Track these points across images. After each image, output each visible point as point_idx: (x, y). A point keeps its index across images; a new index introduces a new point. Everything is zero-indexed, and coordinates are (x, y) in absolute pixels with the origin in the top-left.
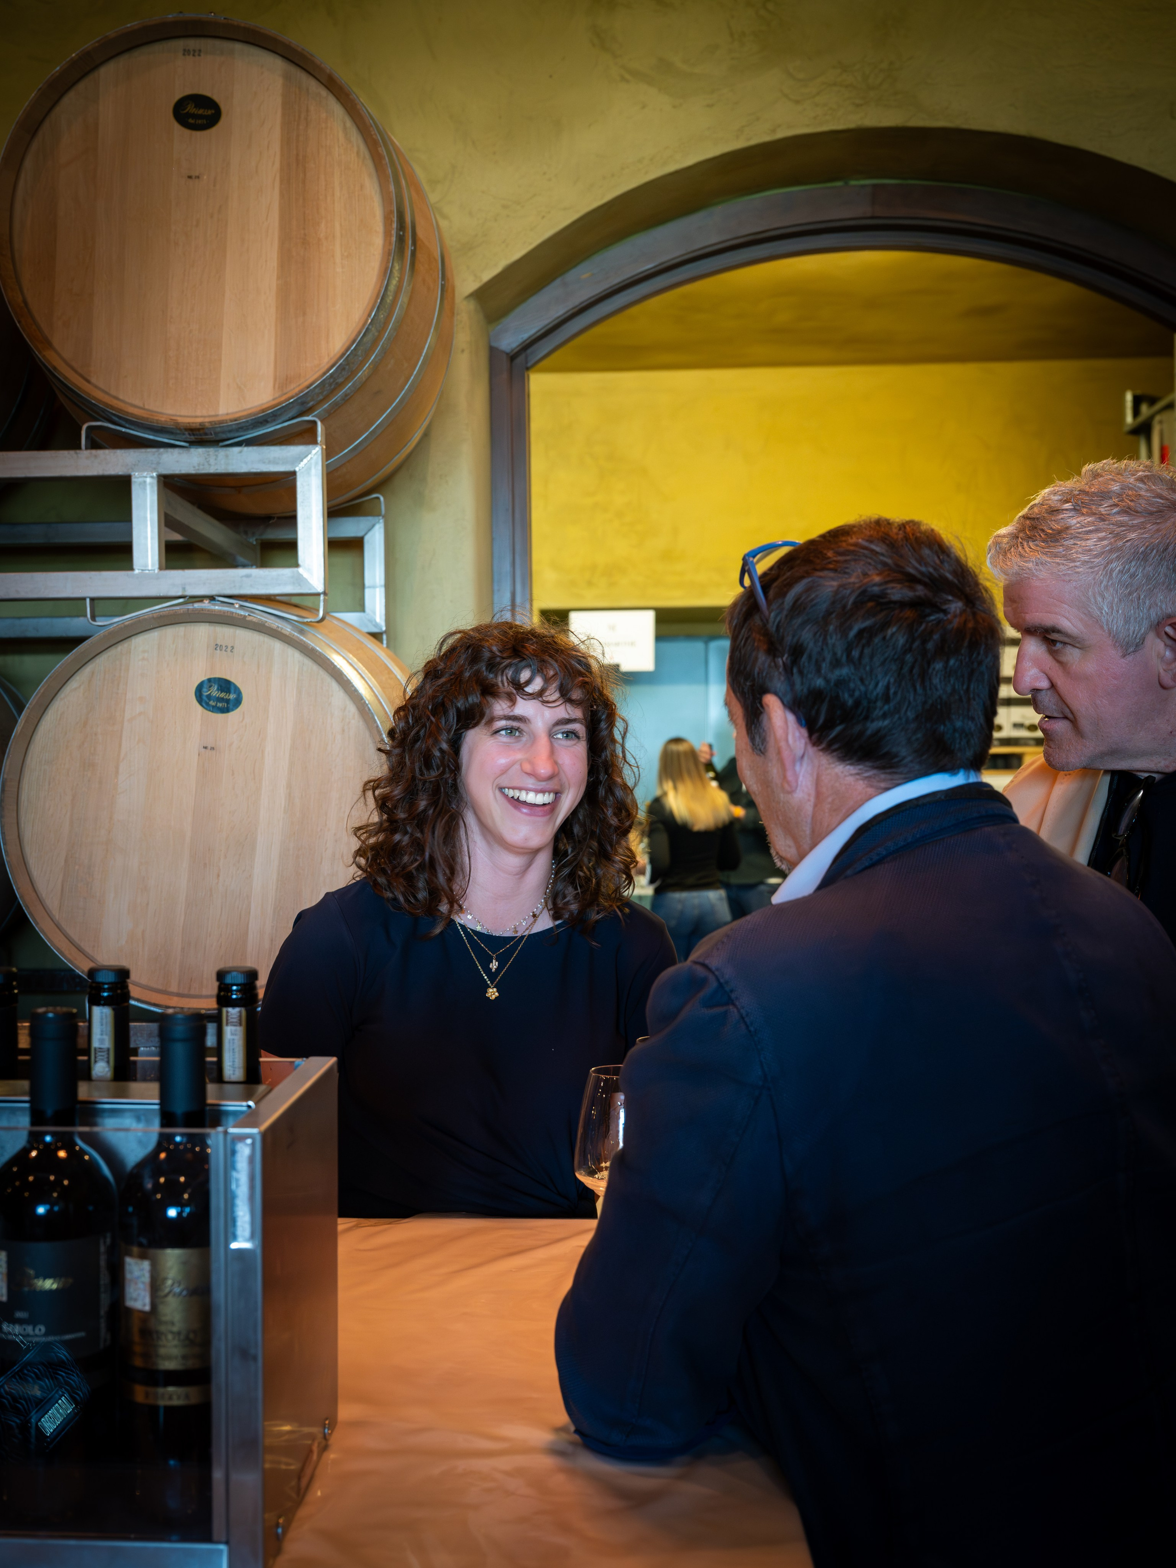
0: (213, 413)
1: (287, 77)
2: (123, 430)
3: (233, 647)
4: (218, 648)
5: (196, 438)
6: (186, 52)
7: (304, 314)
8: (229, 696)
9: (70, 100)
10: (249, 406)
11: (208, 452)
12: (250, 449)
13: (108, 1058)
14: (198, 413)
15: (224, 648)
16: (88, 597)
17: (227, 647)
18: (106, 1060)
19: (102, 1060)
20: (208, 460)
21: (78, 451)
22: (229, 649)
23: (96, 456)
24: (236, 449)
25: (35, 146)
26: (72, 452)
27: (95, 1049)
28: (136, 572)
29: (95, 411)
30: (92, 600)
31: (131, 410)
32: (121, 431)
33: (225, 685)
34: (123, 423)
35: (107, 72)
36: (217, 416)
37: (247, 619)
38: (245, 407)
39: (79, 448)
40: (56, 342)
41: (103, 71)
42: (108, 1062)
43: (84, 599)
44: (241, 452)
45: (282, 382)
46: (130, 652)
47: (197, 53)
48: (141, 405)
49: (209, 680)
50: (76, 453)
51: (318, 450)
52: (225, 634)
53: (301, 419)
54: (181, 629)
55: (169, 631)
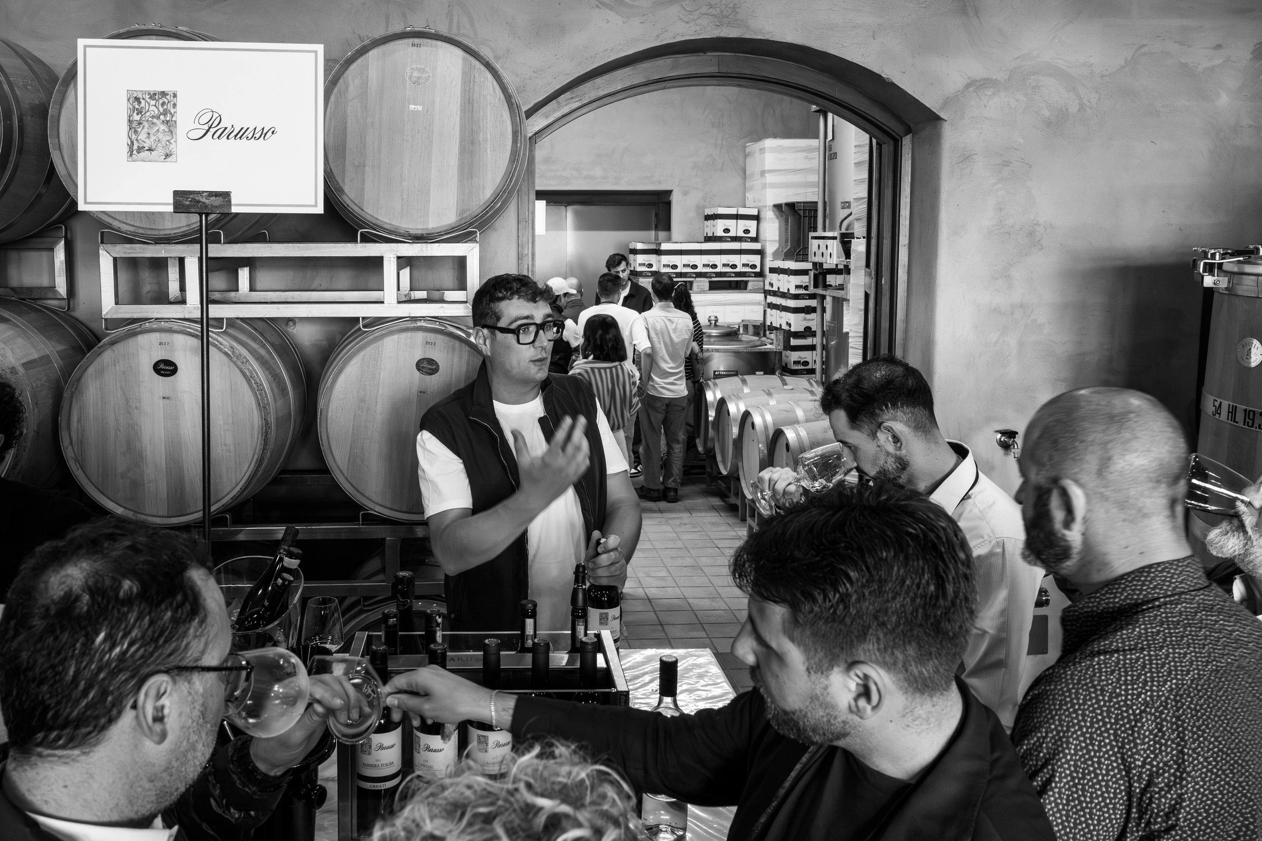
0: (425, 227)
1: (464, 59)
3: (435, 343)
4: (428, 343)
5: (416, 239)
6: (413, 45)
7: (472, 178)
8: (433, 367)
9: (353, 67)
10: (444, 224)
11: (422, 245)
12: (444, 244)
14: (418, 227)
15: (430, 343)
16: (360, 317)
17: (432, 343)
18: (531, 639)
19: (529, 639)
20: (422, 249)
21: (356, 244)
23: (365, 247)
24: (437, 245)
25: (336, 90)
26: (352, 244)
27: (527, 635)
28: (385, 304)
29: (365, 224)
30: (363, 318)
31: (385, 226)
32: (378, 234)
33: (431, 361)
34: (379, 230)
35: (373, 54)
36: (427, 228)
37: (444, 330)
38: (442, 225)
39: (356, 242)
40: (346, 189)
41: (371, 53)
43: (358, 318)
45: (461, 212)
46: (383, 345)
47: (419, 45)
48: (389, 222)
49: (423, 359)
51: (477, 245)
52: (431, 337)
53: (469, 230)
54: (409, 334)
55: (403, 335)
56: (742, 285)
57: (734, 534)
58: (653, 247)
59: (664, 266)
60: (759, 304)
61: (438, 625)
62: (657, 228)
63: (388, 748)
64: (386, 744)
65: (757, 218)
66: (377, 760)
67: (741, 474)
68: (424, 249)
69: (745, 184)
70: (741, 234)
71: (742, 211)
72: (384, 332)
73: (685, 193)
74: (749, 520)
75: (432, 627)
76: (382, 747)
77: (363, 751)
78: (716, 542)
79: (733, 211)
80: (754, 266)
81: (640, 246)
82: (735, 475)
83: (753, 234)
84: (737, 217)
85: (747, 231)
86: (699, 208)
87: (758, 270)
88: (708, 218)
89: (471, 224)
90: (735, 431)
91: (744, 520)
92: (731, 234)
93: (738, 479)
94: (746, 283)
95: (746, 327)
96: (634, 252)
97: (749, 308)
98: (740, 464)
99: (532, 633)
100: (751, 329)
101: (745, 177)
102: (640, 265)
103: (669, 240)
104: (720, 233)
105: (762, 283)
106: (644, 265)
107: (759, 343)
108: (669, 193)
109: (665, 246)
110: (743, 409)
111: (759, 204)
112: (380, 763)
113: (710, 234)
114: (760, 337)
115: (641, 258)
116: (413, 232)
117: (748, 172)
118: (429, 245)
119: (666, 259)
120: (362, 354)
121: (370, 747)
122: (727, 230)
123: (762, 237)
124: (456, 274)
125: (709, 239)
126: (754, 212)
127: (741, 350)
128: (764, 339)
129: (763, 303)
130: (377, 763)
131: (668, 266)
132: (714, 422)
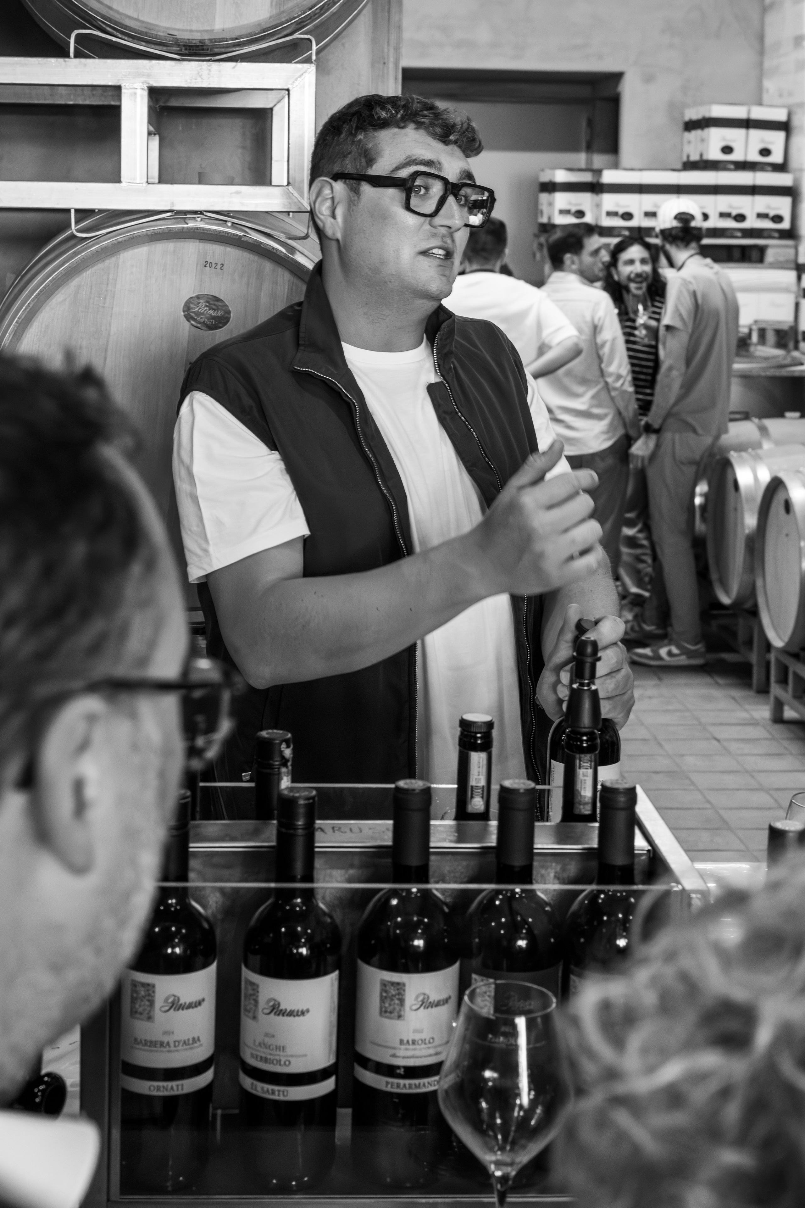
0: (208, 28)
2: (114, 39)
3: (223, 265)
4: (208, 265)
5: (189, 52)
8: (217, 313)
10: (246, 22)
11: (201, 66)
12: (244, 64)
13: (483, 794)
14: (194, 28)
15: (214, 266)
16: (73, 208)
17: (216, 264)
18: (481, 795)
19: (477, 795)
20: (200, 74)
21: (67, 59)
22: (219, 267)
23: (85, 65)
24: (230, 64)
26: (61, 60)
27: (472, 787)
28: (124, 184)
29: (85, 18)
30: (77, 211)
31: (128, 22)
32: (112, 41)
33: (214, 303)
34: (115, 33)
36: (211, 31)
37: (242, 239)
38: (242, 23)
39: (68, 56)
42: (482, 797)
43: (68, 211)
44: (234, 68)
46: (118, 267)
48: (135, 16)
49: (198, 297)
50: (65, 61)
51: (311, 69)
52: (216, 251)
53: (297, 35)
54: (170, 245)
55: (160, 247)
56: (755, 254)
57: (744, 715)
58: (587, 177)
59: (609, 214)
60: (787, 290)
61: (284, 762)
62: (589, 148)
63: (190, 1006)
64: (185, 999)
65: (785, 127)
66: (166, 1033)
67: (761, 601)
68: (205, 73)
69: (761, 64)
70: (754, 157)
71: (758, 113)
72: (120, 238)
73: (649, 79)
74: (776, 690)
75: (271, 767)
76: (176, 1005)
77: (134, 1013)
78: (711, 729)
79: (739, 112)
80: (778, 219)
81: (561, 176)
82: (748, 605)
83: (777, 157)
84: (747, 124)
85: (765, 152)
86: (673, 108)
87: (786, 225)
88: (691, 126)
89: (300, 25)
90: (750, 521)
91: (764, 690)
92: (737, 156)
93: (754, 612)
94: (762, 251)
95: (762, 333)
96: (550, 187)
97: (767, 298)
98: (759, 583)
99: (483, 782)
100: (771, 337)
101: (762, 52)
102: (562, 212)
103: (616, 166)
104: (714, 154)
105: (792, 251)
106: (568, 212)
107: (788, 361)
108: (616, 77)
109: (609, 177)
110: (765, 477)
111: (791, 101)
112: (171, 1039)
113: (695, 157)
114: (789, 352)
115: (562, 200)
116: (184, 36)
117: (769, 40)
118: (215, 66)
119: (610, 201)
120: (75, 283)
121: (152, 1003)
122: (727, 150)
123: (794, 163)
124: (248, 158)
125: (690, 166)
126: (780, 115)
127: (755, 373)
128: (796, 354)
129: (794, 288)
130: (165, 1039)
131: (615, 214)
132: (704, 508)
